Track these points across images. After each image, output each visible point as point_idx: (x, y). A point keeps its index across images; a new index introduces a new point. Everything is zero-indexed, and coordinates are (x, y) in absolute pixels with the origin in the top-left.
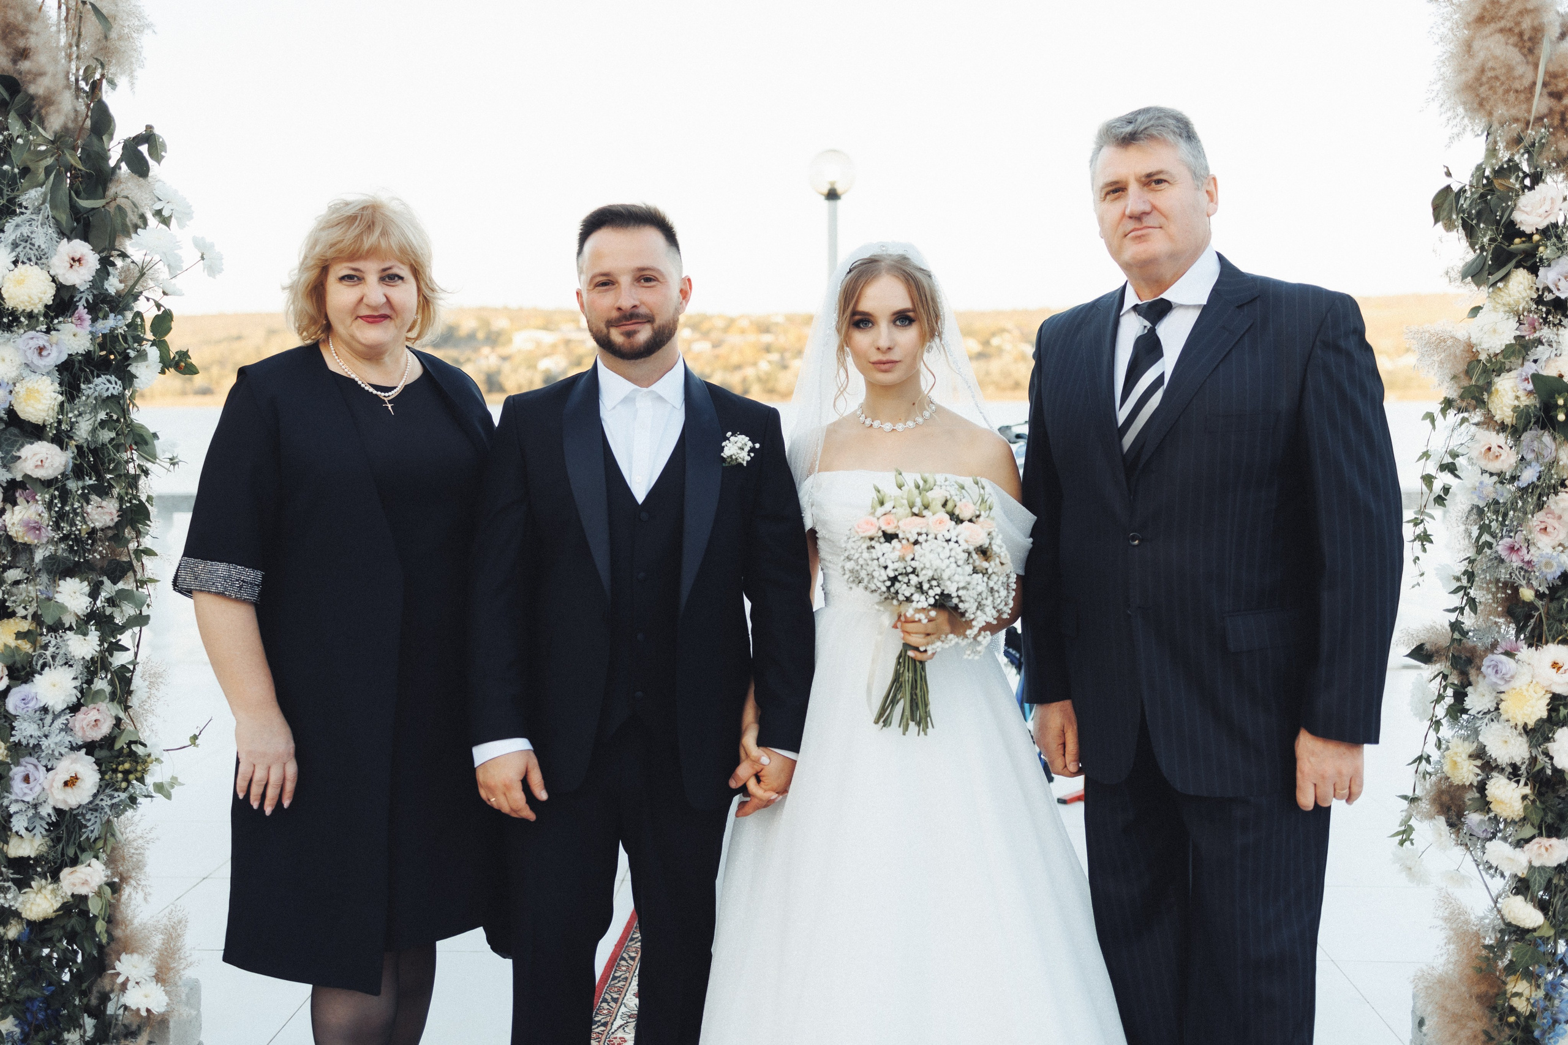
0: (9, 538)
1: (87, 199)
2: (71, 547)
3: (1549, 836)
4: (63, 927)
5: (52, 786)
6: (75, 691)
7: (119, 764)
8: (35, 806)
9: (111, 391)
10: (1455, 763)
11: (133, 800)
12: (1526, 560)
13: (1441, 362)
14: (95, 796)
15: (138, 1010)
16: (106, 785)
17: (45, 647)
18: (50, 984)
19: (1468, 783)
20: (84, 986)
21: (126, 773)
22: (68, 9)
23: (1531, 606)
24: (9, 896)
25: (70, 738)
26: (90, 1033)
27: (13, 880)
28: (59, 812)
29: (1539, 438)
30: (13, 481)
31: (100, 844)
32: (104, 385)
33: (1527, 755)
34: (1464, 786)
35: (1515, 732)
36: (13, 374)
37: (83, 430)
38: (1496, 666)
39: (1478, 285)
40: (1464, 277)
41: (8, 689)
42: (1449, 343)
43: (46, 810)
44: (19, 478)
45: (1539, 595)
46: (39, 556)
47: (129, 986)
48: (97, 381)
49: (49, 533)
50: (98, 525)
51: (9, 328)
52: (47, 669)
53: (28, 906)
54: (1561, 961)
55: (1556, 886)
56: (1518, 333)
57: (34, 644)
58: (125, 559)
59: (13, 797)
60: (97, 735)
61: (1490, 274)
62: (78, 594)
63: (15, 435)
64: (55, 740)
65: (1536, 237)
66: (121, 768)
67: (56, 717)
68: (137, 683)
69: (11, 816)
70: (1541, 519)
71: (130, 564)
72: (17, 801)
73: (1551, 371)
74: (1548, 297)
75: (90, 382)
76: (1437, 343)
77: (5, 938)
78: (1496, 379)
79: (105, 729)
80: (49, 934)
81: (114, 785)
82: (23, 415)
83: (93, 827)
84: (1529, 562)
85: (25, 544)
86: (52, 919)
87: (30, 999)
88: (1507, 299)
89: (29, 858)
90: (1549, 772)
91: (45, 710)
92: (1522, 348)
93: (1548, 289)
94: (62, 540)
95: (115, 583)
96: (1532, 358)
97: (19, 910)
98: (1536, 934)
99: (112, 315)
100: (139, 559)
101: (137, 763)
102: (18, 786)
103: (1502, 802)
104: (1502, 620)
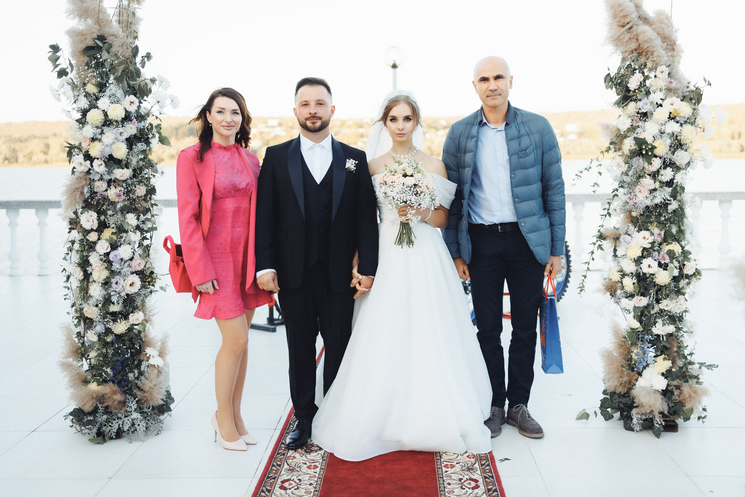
0: (109, 199)
1: (132, 81)
2: (131, 203)
3: (641, 296)
4: (129, 336)
5: (126, 285)
6: (132, 253)
7: (146, 280)
8: (119, 293)
9: (143, 148)
10: (613, 273)
11: (151, 292)
12: (635, 202)
13: (608, 135)
14: (139, 290)
15: (154, 365)
16: (143, 287)
17: (121, 237)
18: (124, 356)
19: (617, 281)
20: (135, 358)
21: (149, 282)
22: (123, 13)
23: (636, 217)
24: (111, 324)
25: (131, 270)
26: (137, 375)
27: (112, 320)
28: (127, 295)
29: (638, 160)
30: (111, 179)
31: (140, 308)
32: (141, 146)
33: (635, 269)
34: (616, 282)
35: (632, 261)
36: (112, 142)
37: (134, 161)
38: (624, 239)
39: (619, 107)
40: (615, 104)
41: (110, 252)
42: (610, 128)
43: (123, 294)
44: (113, 178)
45: (641, 215)
46: (119, 206)
47: (151, 357)
48: (139, 145)
49: (123, 197)
50: (140, 195)
51: (108, 126)
52: (122, 245)
53: (117, 328)
54: (647, 340)
55: (646, 314)
56: (631, 124)
57: (117, 236)
58: (148, 207)
59: (112, 289)
60: (139, 269)
61: (623, 104)
62: (133, 219)
63: (112, 164)
64: (126, 270)
65: (637, 91)
66: (147, 280)
67: (125, 262)
68: (151, 252)
69: (110, 296)
70: (639, 188)
71: (149, 209)
72: (113, 291)
73: (642, 136)
74: (640, 111)
75: (136, 146)
76: (607, 127)
77: (107, 341)
78: (625, 140)
79: (142, 267)
80: (123, 338)
81: (145, 286)
82: (115, 156)
83: (138, 302)
84: (636, 203)
85: (114, 202)
86: (123, 334)
87: (117, 361)
88: (628, 112)
89: (117, 312)
90: (641, 274)
91: (122, 259)
92: (633, 129)
93: (640, 109)
94: (128, 200)
95: (144, 216)
96: (636, 133)
97: (113, 330)
98: (637, 330)
99: (143, 122)
100: (152, 207)
101: (153, 279)
102: (114, 285)
103: (627, 286)
104: (629, 224)
